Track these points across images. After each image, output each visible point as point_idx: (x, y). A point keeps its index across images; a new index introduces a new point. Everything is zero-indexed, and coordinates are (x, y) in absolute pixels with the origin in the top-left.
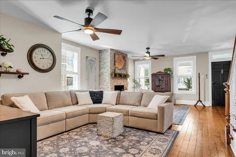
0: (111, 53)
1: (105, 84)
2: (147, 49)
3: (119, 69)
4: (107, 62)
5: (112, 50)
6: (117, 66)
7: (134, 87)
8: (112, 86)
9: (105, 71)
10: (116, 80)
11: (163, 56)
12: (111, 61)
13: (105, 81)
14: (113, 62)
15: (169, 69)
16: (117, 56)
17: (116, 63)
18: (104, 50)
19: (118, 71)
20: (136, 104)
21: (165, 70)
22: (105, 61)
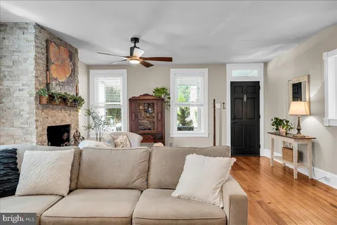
0: (36, 36)
1: (17, 123)
2: (132, 39)
3: (59, 84)
4: (26, 60)
5: (39, 27)
6: (54, 76)
7: (89, 127)
8: (40, 128)
9: (19, 85)
10: (51, 112)
11: (170, 59)
12: (36, 58)
13: (19, 115)
14: (43, 62)
15: (164, 90)
16: (53, 48)
17: (53, 67)
18: (16, 24)
19: (56, 89)
20: (138, 183)
21: (157, 90)
22: (15, 57)
